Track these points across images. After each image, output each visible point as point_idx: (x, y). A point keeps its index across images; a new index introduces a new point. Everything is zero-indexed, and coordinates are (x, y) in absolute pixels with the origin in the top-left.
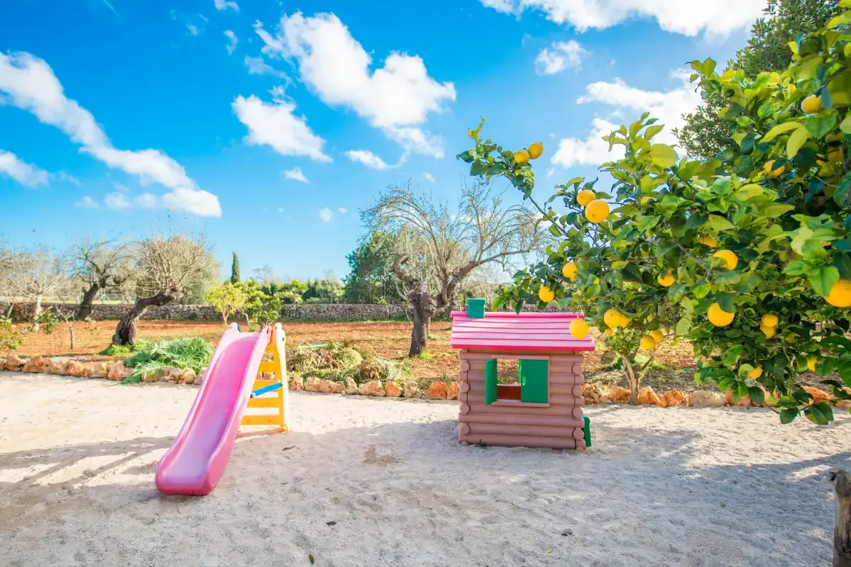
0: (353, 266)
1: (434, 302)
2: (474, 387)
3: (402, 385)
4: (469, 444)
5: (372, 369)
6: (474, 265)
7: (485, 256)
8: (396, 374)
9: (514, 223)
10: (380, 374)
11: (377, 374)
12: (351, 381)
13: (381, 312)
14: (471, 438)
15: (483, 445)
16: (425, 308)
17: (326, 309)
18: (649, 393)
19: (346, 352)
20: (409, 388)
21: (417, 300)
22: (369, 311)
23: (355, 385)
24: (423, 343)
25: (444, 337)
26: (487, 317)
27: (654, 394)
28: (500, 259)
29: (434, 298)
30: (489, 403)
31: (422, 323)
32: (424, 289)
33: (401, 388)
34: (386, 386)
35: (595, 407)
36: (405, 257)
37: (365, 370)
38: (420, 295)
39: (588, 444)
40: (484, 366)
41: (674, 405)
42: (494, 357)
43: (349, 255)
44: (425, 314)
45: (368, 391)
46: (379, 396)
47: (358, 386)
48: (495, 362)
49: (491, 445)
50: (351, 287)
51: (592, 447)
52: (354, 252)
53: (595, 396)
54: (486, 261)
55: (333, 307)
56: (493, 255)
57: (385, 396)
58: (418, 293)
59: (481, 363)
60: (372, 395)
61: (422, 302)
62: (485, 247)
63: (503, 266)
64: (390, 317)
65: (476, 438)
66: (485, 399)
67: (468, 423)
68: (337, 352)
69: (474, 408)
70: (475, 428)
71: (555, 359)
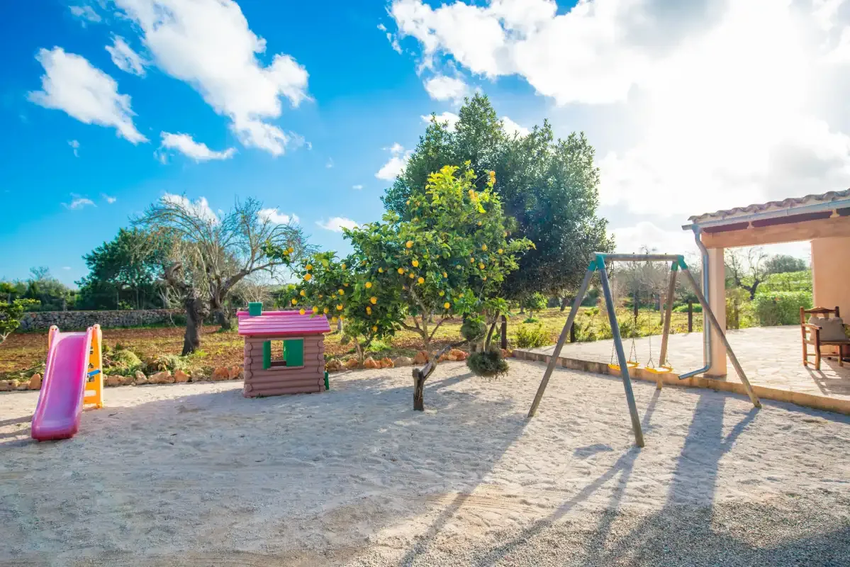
0: (93, 269)
1: (208, 306)
2: (256, 360)
3: (190, 373)
4: (252, 397)
5: (159, 363)
6: (245, 272)
7: (255, 265)
8: (181, 365)
9: (282, 238)
10: (167, 366)
11: (164, 366)
12: (140, 374)
13: (133, 318)
14: (252, 394)
15: (262, 397)
16: (198, 311)
17: (56, 318)
18: (370, 361)
19: (123, 354)
20: (196, 374)
21: (190, 304)
22: (117, 318)
23: (145, 377)
24: (196, 343)
25: (211, 339)
26: (263, 314)
27: (374, 361)
28: (269, 268)
29: (207, 302)
30: (265, 370)
31: (195, 325)
32: (197, 294)
33: (188, 375)
34: (176, 375)
35: (337, 373)
36: (178, 265)
37: (153, 364)
38: (193, 300)
39: (327, 388)
40: (263, 346)
41: (385, 367)
42: (268, 339)
43: (87, 255)
44: (199, 317)
45: (158, 380)
46: (168, 383)
47: (148, 378)
48: (269, 343)
49: (266, 396)
50: (91, 291)
51: (330, 389)
52: (94, 252)
53: (337, 366)
54: (257, 269)
55: (67, 315)
56: (261, 265)
57: (175, 382)
58: (191, 298)
59: (260, 344)
60: (162, 383)
61: (195, 306)
62: (255, 259)
63: (272, 274)
64: (144, 324)
65: (256, 393)
66: (263, 367)
67: (251, 384)
68: (112, 354)
69: (255, 373)
70: (256, 386)
71: (307, 338)
